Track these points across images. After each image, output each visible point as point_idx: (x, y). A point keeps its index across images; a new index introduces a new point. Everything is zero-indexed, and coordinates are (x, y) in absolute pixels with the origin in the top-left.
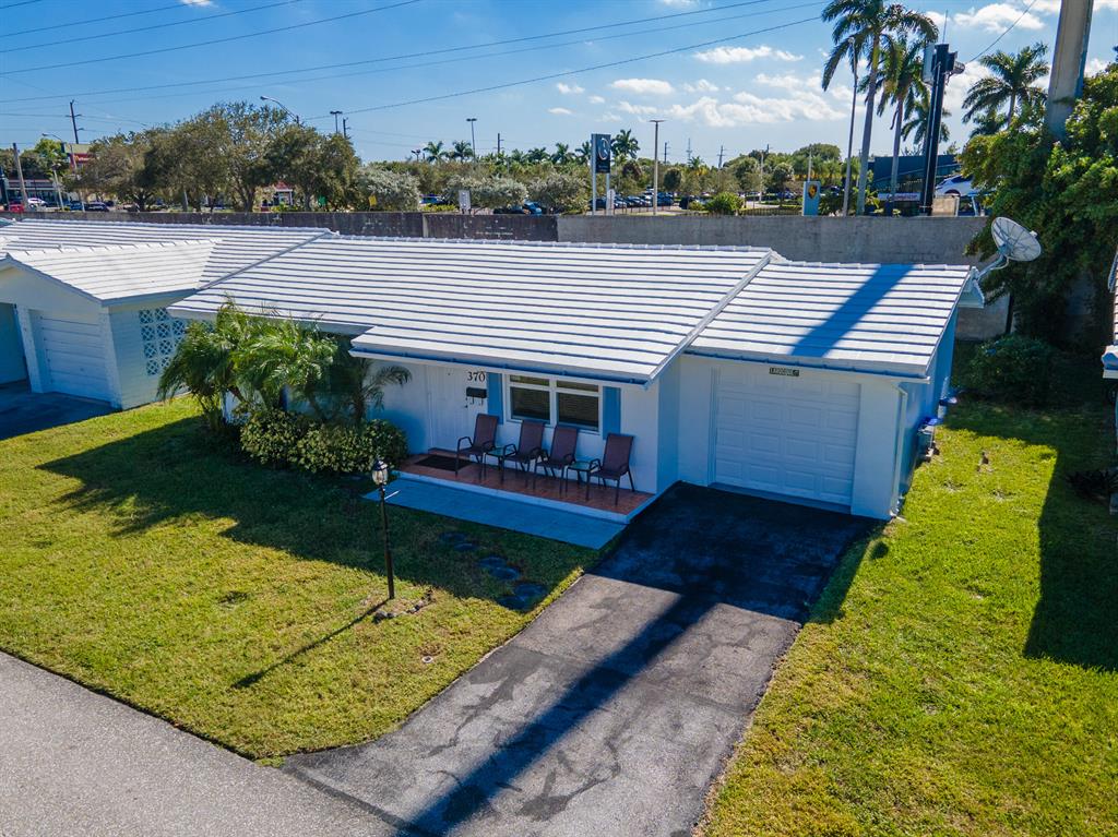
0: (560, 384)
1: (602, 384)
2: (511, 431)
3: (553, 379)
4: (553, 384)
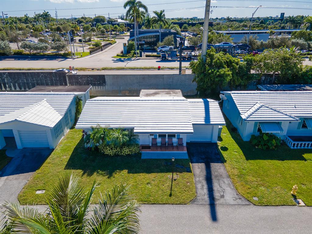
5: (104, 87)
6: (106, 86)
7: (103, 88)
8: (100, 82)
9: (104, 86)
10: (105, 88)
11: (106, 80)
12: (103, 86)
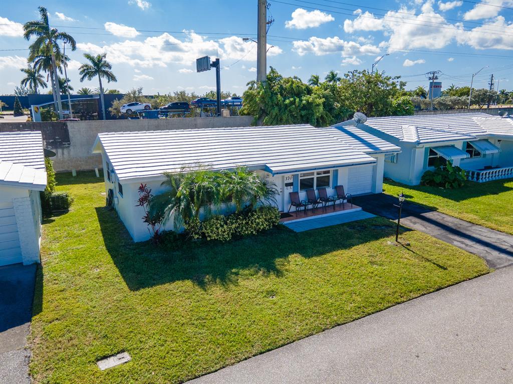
0: (318, 174)
1: (331, 169)
2: (302, 195)
3: (315, 171)
4: (315, 174)
5: (66, 151)
6: (71, 148)
7: (63, 154)
8: (55, 139)
9: (67, 147)
10: (69, 153)
11: (71, 135)
12: (63, 148)
